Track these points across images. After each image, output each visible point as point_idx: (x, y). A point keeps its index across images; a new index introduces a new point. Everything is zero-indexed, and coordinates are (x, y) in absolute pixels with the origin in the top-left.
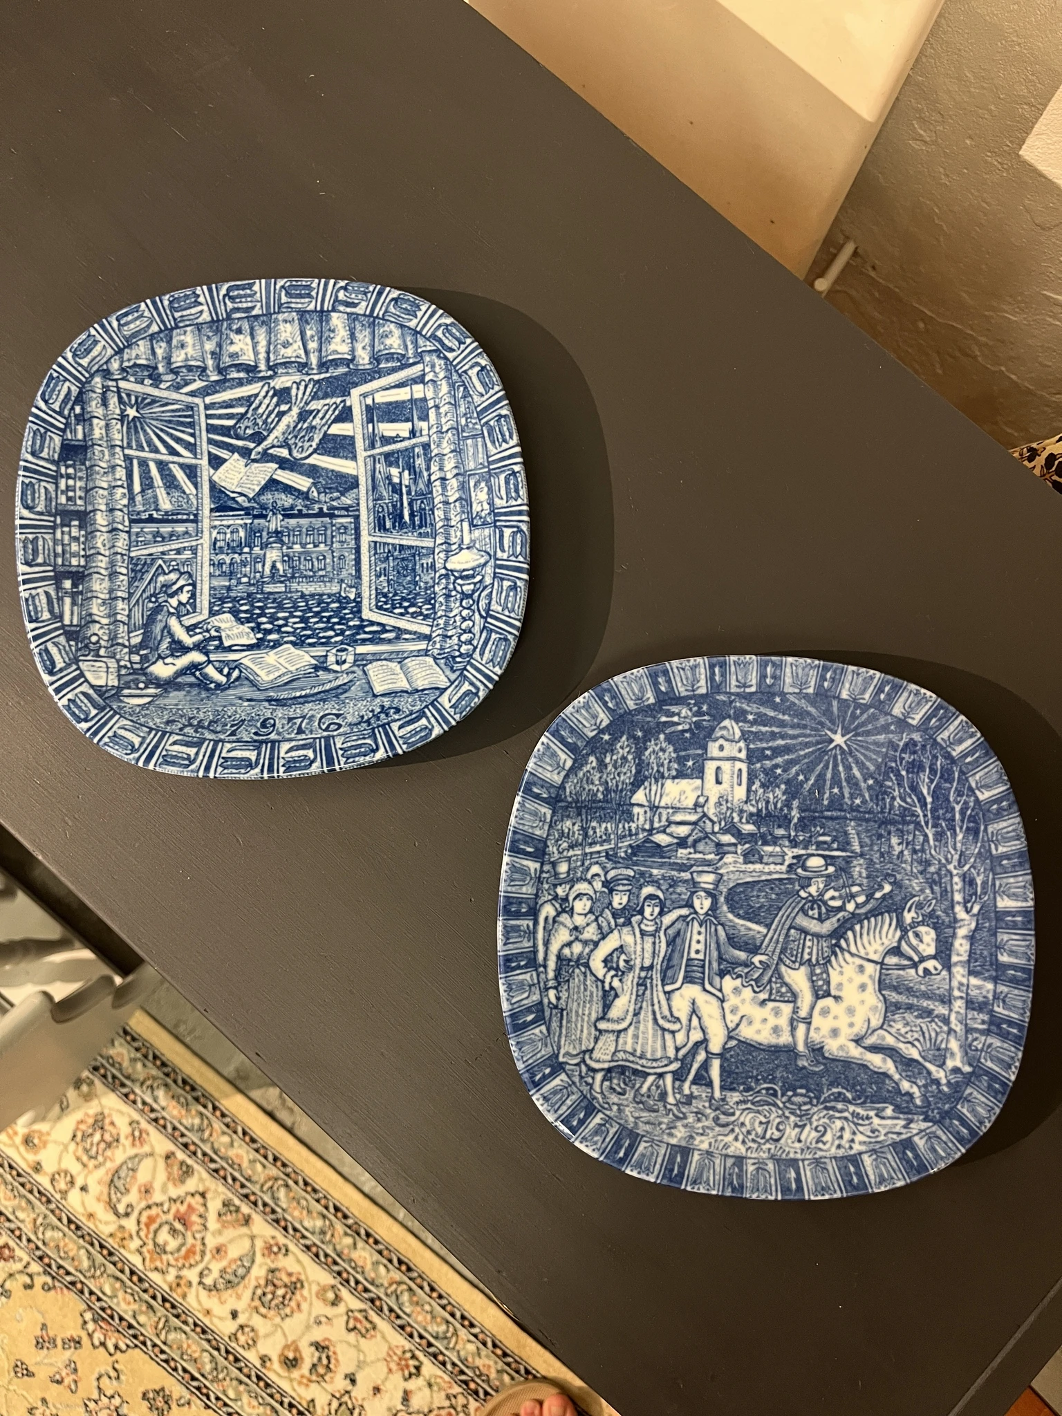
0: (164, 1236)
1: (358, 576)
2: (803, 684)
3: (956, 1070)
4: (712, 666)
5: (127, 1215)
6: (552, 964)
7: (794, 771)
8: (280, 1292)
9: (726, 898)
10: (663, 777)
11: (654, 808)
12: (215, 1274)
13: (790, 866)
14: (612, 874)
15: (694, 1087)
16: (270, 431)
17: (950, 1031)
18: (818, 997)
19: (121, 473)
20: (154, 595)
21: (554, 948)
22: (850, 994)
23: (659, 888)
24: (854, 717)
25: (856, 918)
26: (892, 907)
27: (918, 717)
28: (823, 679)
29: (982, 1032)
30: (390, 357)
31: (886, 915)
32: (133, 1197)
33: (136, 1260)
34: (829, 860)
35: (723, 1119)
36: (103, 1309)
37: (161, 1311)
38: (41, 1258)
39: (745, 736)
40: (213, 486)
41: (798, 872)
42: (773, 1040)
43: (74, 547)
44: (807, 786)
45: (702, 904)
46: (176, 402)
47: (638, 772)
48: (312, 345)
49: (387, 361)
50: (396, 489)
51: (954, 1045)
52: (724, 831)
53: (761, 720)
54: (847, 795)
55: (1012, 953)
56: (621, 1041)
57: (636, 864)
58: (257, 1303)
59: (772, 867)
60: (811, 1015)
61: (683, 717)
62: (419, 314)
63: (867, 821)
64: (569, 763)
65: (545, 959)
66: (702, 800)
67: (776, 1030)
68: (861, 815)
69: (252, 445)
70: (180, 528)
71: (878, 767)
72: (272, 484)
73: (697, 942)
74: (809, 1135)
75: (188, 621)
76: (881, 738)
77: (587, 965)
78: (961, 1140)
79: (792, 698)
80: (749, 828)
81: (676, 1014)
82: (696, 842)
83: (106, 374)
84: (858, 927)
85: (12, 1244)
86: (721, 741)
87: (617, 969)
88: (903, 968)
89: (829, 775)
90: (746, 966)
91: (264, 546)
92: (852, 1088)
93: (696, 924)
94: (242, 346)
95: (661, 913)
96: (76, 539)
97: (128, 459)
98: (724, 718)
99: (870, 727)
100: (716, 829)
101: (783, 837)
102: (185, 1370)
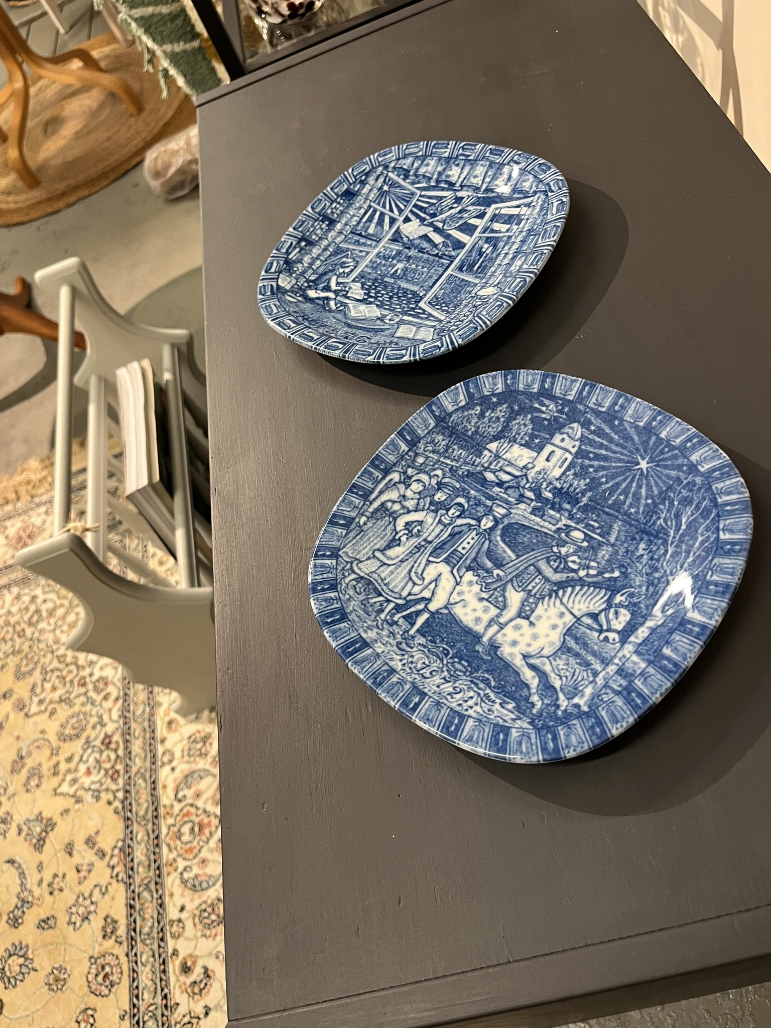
0: (186, 829)
1: (431, 287)
2: (639, 418)
3: (577, 706)
4: (585, 385)
5: (180, 801)
6: (376, 505)
7: (601, 474)
8: (213, 917)
9: (504, 528)
10: (515, 441)
11: (497, 456)
12: (192, 875)
13: (559, 529)
14: (446, 480)
15: (402, 619)
16: (441, 214)
17: (594, 681)
18: (519, 616)
19: (362, 211)
20: (336, 265)
21: (384, 498)
22: (542, 627)
23: (468, 502)
24: (662, 452)
25: (581, 582)
26: (612, 588)
27: (707, 467)
28: (654, 419)
29: (614, 691)
30: (521, 192)
31: (604, 591)
32: (189, 793)
33: (164, 830)
34: (588, 538)
35: (404, 646)
36: (129, 846)
37: (151, 874)
38: (127, 791)
39: (582, 439)
40: (398, 231)
41: (562, 536)
42: (471, 625)
43: (318, 232)
44: (604, 487)
45: (486, 523)
46: (409, 190)
47: (502, 431)
48: (488, 180)
49: (519, 193)
50: (481, 254)
51: (589, 691)
52: (530, 489)
53: (599, 432)
54: (628, 503)
55: (675, 650)
56: (382, 569)
57: (464, 482)
58: (197, 913)
59: (546, 524)
60: (506, 624)
61: (549, 409)
62: (548, 172)
63: (631, 525)
64: (463, 403)
65: (374, 500)
66: (530, 466)
67: (478, 620)
68: (628, 519)
69: (428, 218)
70: (369, 242)
71: (660, 493)
72: (425, 237)
73: (467, 543)
74: (448, 688)
75: (340, 280)
76: (673, 473)
77: (395, 519)
78: (544, 749)
79: (626, 425)
80: (549, 495)
81: (424, 575)
82: (509, 487)
83: (386, 167)
84: (578, 588)
85: (122, 772)
86: (565, 436)
87: (410, 532)
88: (591, 629)
89: (623, 486)
90: (487, 572)
91: (399, 261)
92: (498, 679)
93: (475, 532)
94: (454, 173)
95: (458, 517)
96: (322, 229)
97: (370, 207)
98: (575, 422)
99: (669, 463)
100: (527, 486)
101: (567, 510)
102: (135, 921)
